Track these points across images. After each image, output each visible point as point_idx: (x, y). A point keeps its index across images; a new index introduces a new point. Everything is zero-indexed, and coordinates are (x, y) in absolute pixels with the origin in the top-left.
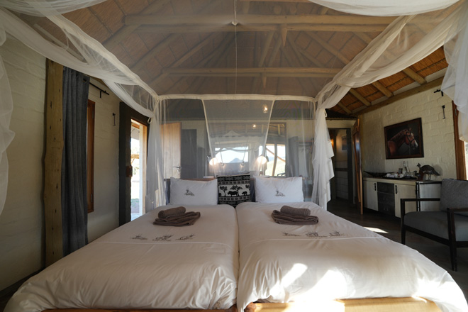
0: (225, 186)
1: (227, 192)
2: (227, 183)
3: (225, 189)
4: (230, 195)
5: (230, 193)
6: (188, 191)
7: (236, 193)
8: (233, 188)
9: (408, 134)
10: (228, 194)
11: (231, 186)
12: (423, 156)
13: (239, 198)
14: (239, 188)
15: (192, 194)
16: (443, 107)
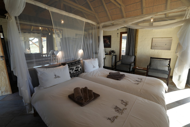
0: (72, 68)
1: (74, 70)
2: (73, 66)
3: (73, 69)
4: (75, 72)
5: (76, 71)
6: (55, 75)
7: (78, 70)
8: (76, 68)
9: (107, 40)
10: (75, 71)
11: (75, 67)
12: (111, 48)
13: (79, 72)
14: (78, 67)
15: (59, 77)
16: (118, 33)
